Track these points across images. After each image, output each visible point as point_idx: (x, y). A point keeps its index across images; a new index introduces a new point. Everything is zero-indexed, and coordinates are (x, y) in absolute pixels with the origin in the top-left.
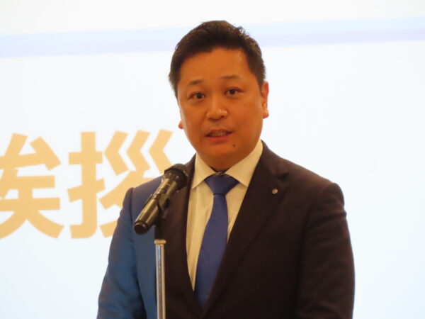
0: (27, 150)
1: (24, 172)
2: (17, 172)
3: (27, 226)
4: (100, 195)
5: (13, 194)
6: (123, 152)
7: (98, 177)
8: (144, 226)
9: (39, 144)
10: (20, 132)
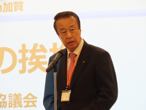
0: (38, 48)
1: (37, 54)
2: (35, 54)
3: (38, 69)
5: (34, 60)
9: (42, 46)
10: (37, 43)
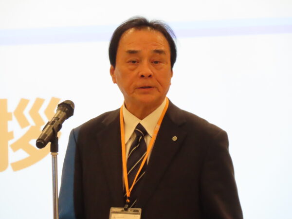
4: (10, 142)
6: (26, 113)
7: (9, 130)
8: (43, 142)
